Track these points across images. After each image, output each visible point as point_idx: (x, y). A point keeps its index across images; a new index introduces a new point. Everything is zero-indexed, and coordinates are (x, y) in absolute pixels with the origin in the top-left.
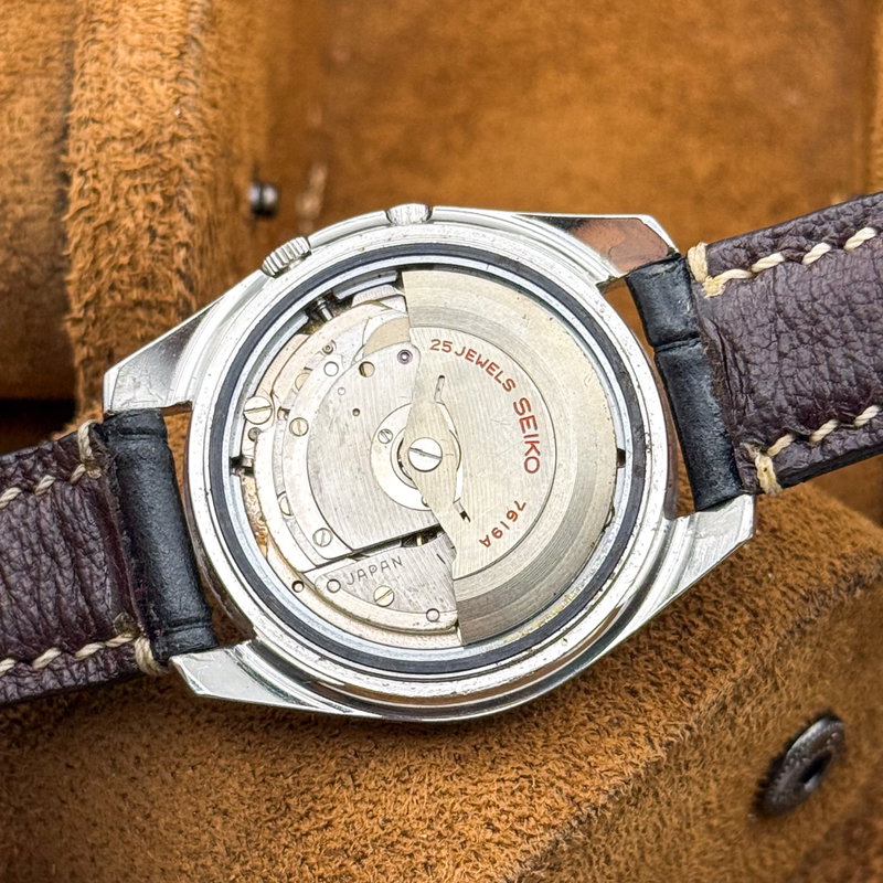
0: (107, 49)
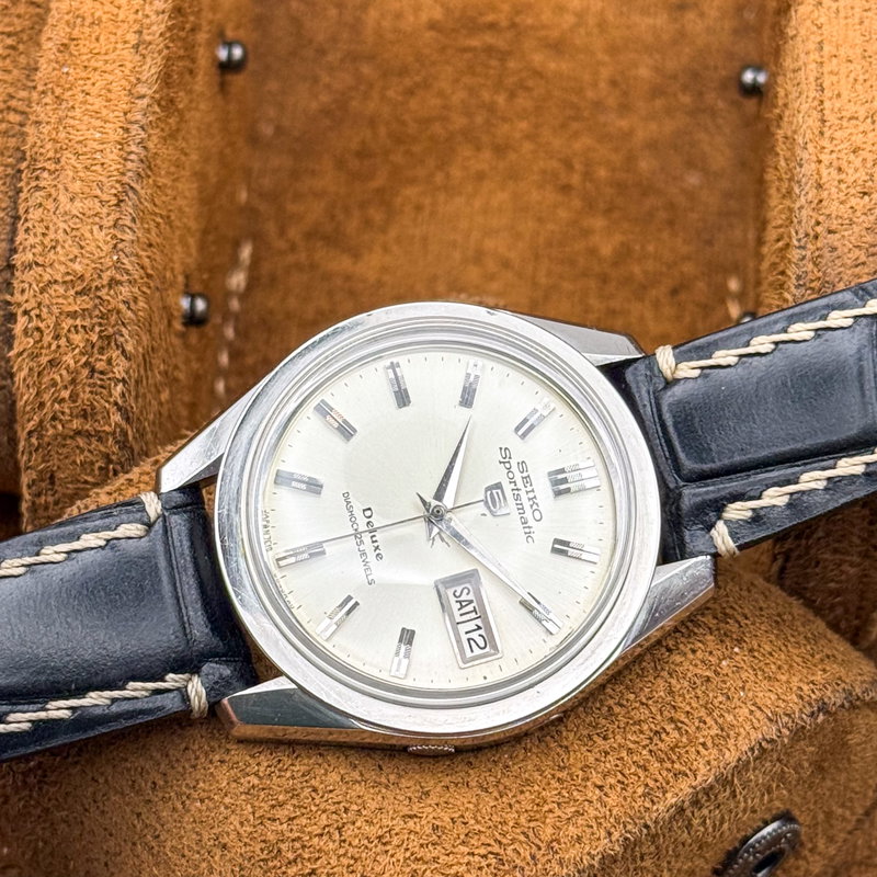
0: (50, 195)
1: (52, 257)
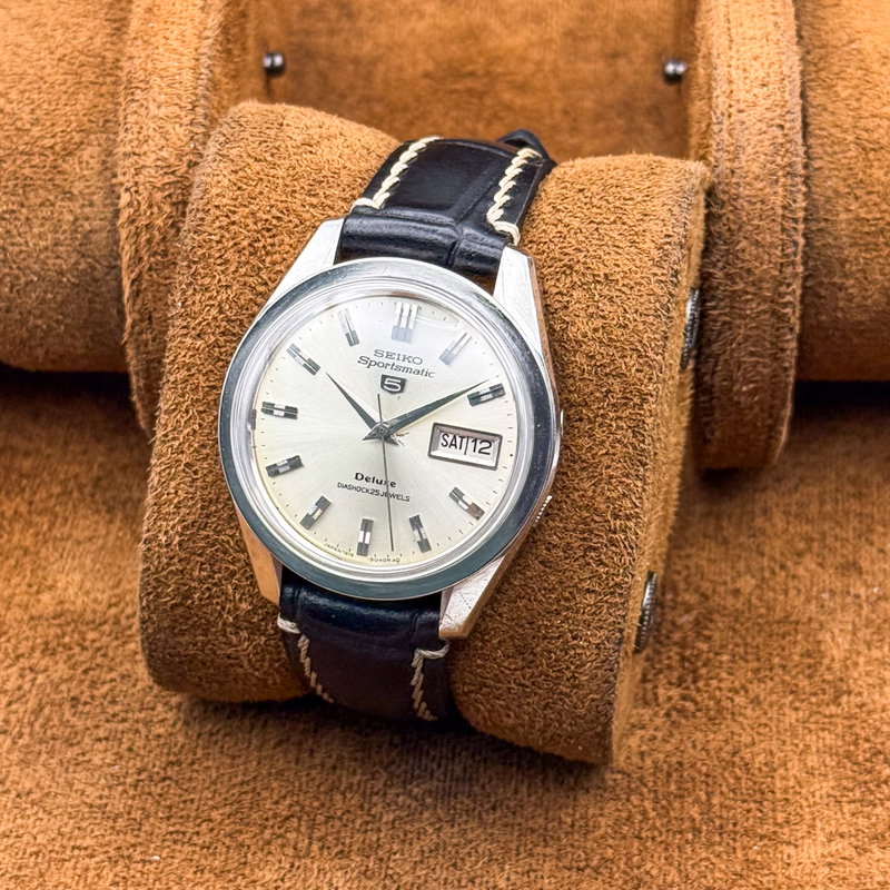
1: (145, 148)
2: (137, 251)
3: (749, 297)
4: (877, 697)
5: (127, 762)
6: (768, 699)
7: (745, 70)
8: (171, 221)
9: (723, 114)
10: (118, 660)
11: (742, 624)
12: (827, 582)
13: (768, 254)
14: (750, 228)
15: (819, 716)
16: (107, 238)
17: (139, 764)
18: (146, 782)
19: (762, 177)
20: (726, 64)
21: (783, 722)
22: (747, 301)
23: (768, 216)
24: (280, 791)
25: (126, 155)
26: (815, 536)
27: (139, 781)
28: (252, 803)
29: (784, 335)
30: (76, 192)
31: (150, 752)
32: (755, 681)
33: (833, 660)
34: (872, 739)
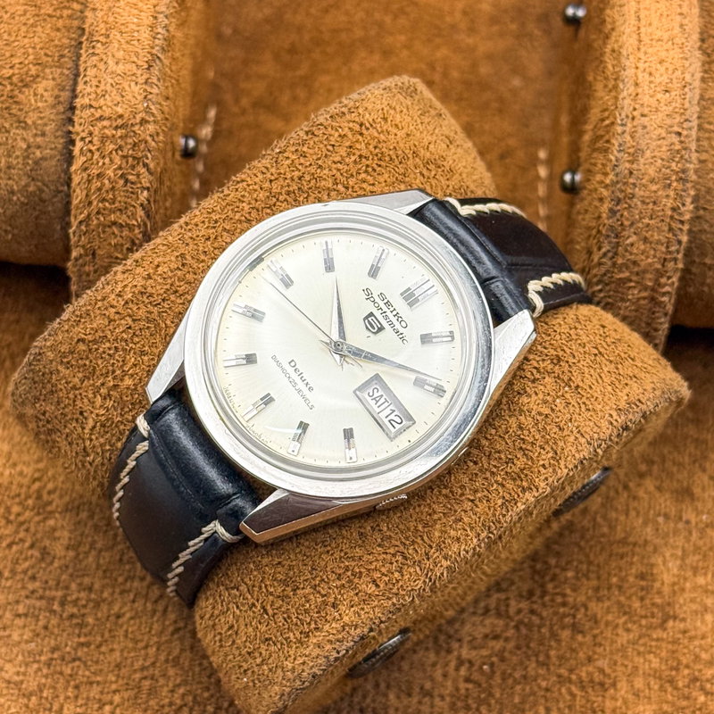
0: (102, 60)
1: (102, 102)
2: (87, 195)
3: (633, 284)
4: (699, 624)
5: (43, 640)
6: (604, 619)
7: (650, 74)
8: (120, 172)
9: (627, 117)
10: (39, 536)
11: (587, 541)
12: (663, 506)
13: (654, 250)
14: (640, 225)
15: (647, 639)
16: (56, 166)
17: (53, 642)
18: (59, 661)
19: (656, 180)
20: (634, 66)
21: (616, 642)
22: (630, 287)
23: (658, 216)
24: (175, 680)
25: (84, 107)
26: (656, 459)
27: (52, 659)
28: (150, 690)
29: (658, 318)
30: (29, 122)
31: (63, 631)
32: (595, 599)
33: (663, 584)
34: (692, 665)
